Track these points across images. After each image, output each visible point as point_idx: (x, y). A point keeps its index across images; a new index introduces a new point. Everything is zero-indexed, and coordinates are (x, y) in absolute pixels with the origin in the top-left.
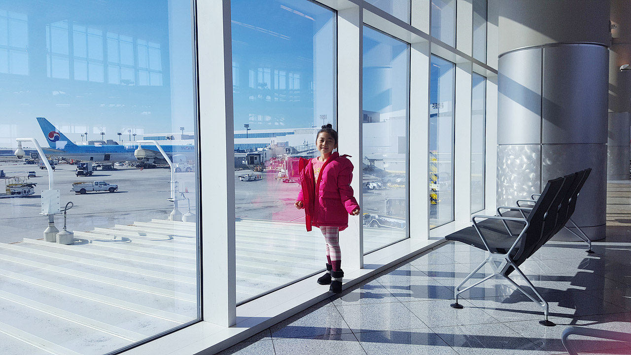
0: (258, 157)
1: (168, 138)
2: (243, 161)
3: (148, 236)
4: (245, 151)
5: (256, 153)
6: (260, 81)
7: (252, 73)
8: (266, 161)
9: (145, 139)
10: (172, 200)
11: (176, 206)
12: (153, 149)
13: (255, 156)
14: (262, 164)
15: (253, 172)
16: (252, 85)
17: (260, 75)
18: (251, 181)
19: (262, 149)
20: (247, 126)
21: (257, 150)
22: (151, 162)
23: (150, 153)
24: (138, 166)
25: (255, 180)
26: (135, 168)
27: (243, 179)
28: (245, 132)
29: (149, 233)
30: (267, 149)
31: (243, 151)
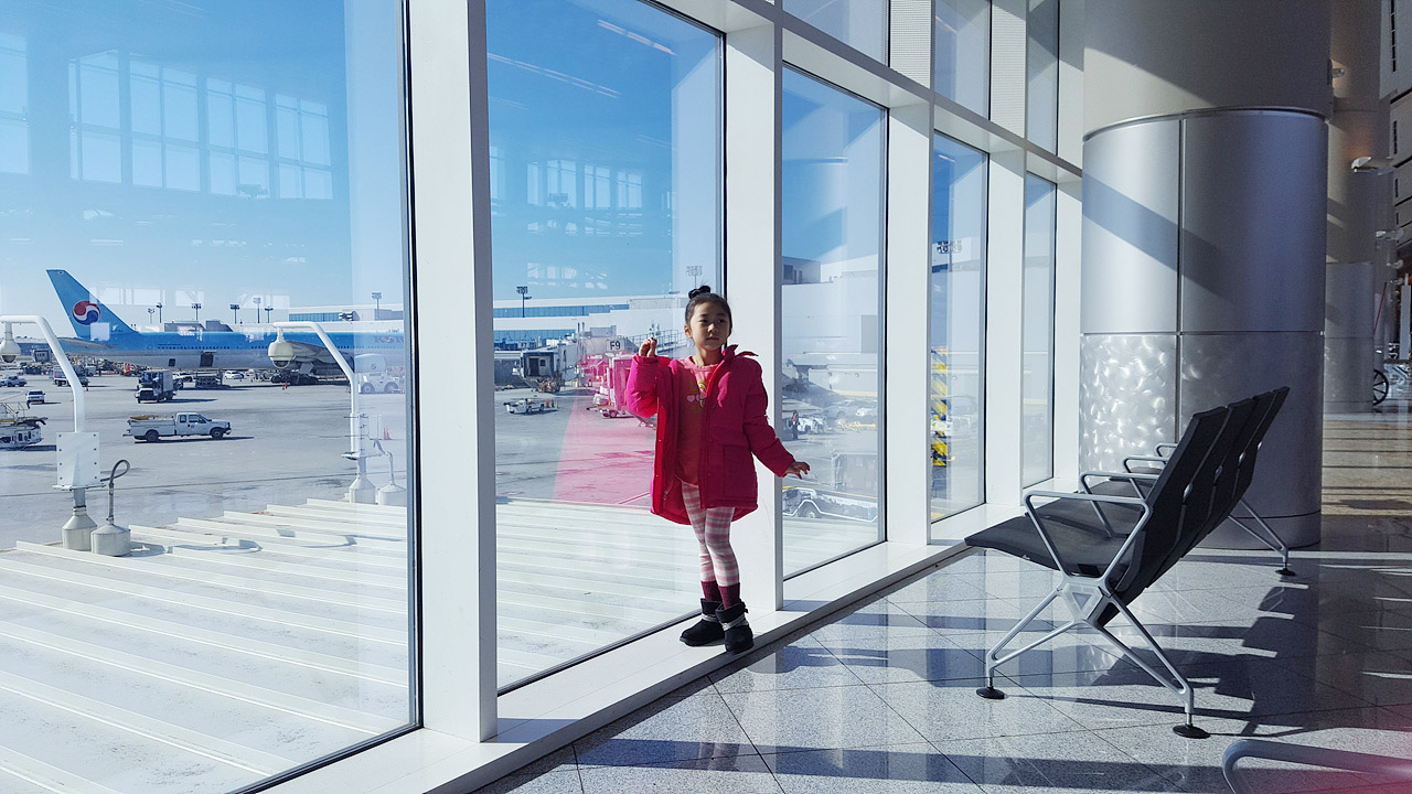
0: (547, 359)
1: (345, 316)
2: (514, 370)
3: (300, 537)
4: (519, 347)
5: (544, 350)
6: (553, 190)
7: (534, 172)
8: (566, 369)
9: (293, 318)
10: (354, 456)
11: (363, 471)
12: (311, 341)
13: (541, 358)
14: (557, 376)
15: (537, 393)
16: (534, 197)
17: (553, 176)
18: (533, 413)
19: (557, 342)
20: (523, 290)
21: (544, 345)
22: (306, 370)
23: (304, 351)
24: (276, 380)
25: (541, 412)
26: (271, 384)
27: (513, 409)
28: (518, 303)
29: (301, 529)
30: (567, 343)
31: (514, 347)
